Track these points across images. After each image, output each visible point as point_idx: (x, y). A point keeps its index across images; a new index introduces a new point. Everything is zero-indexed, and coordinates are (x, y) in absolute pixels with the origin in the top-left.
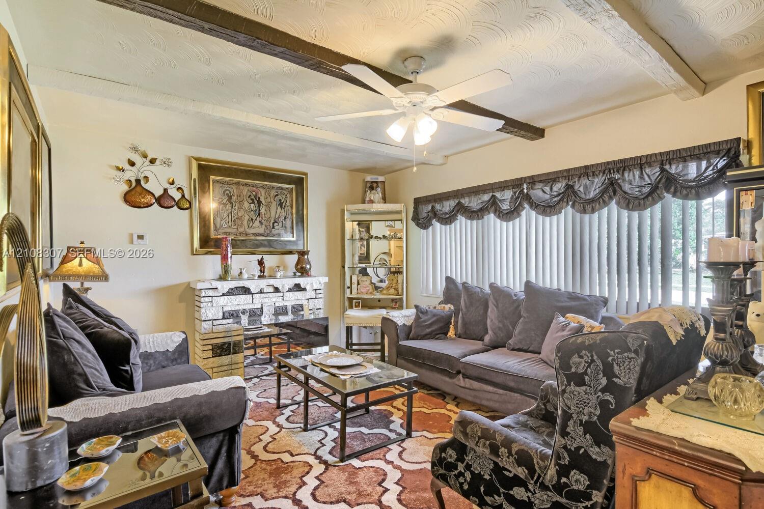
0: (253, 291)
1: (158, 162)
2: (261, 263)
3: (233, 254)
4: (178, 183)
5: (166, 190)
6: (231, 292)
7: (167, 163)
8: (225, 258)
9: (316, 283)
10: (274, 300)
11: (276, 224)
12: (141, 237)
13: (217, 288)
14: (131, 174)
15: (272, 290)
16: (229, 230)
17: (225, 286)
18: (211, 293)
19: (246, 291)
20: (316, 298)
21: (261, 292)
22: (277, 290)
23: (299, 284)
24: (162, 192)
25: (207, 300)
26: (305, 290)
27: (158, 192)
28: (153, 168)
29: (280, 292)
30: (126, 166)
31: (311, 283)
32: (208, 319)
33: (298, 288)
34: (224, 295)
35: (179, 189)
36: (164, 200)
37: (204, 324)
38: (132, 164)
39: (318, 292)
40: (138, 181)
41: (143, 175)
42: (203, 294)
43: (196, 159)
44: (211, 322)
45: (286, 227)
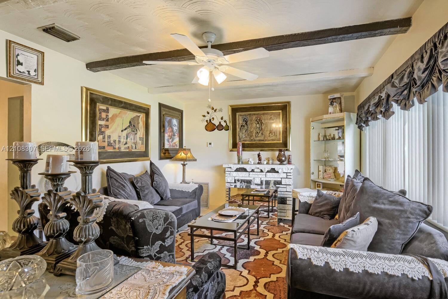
0: (248, 170)
1: (217, 111)
3: (243, 150)
4: (224, 119)
5: (220, 122)
6: (237, 170)
7: (221, 110)
8: (238, 152)
9: (285, 169)
10: (260, 176)
11: (270, 134)
12: (210, 144)
13: (231, 168)
14: (208, 118)
15: (259, 171)
16: (245, 139)
17: (235, 167)
18: (229, 170)
19: (245, 170)
20: (287, 178)
21: (253, 171)
22: (262, 171)
23: (274, 169)
24: (218, 123)
25: (228, 173)
26: (278, 172)
27: (217, 124)
28: (215, 113)
29: (263, 172)
30: (206, 114)
31: (283, 169)
32: (228, 182)
33: (273, 171)
34: (235, 171)
35: (225, 121)
36: (220, 127)
37: (227, 184)
38: (208, 113)
39: (288, 174)
40: (210, 120)
41: (212, 117)
42: (226, 170)
43: (231, 106)
44: (229, 184)
45: (276, 136)
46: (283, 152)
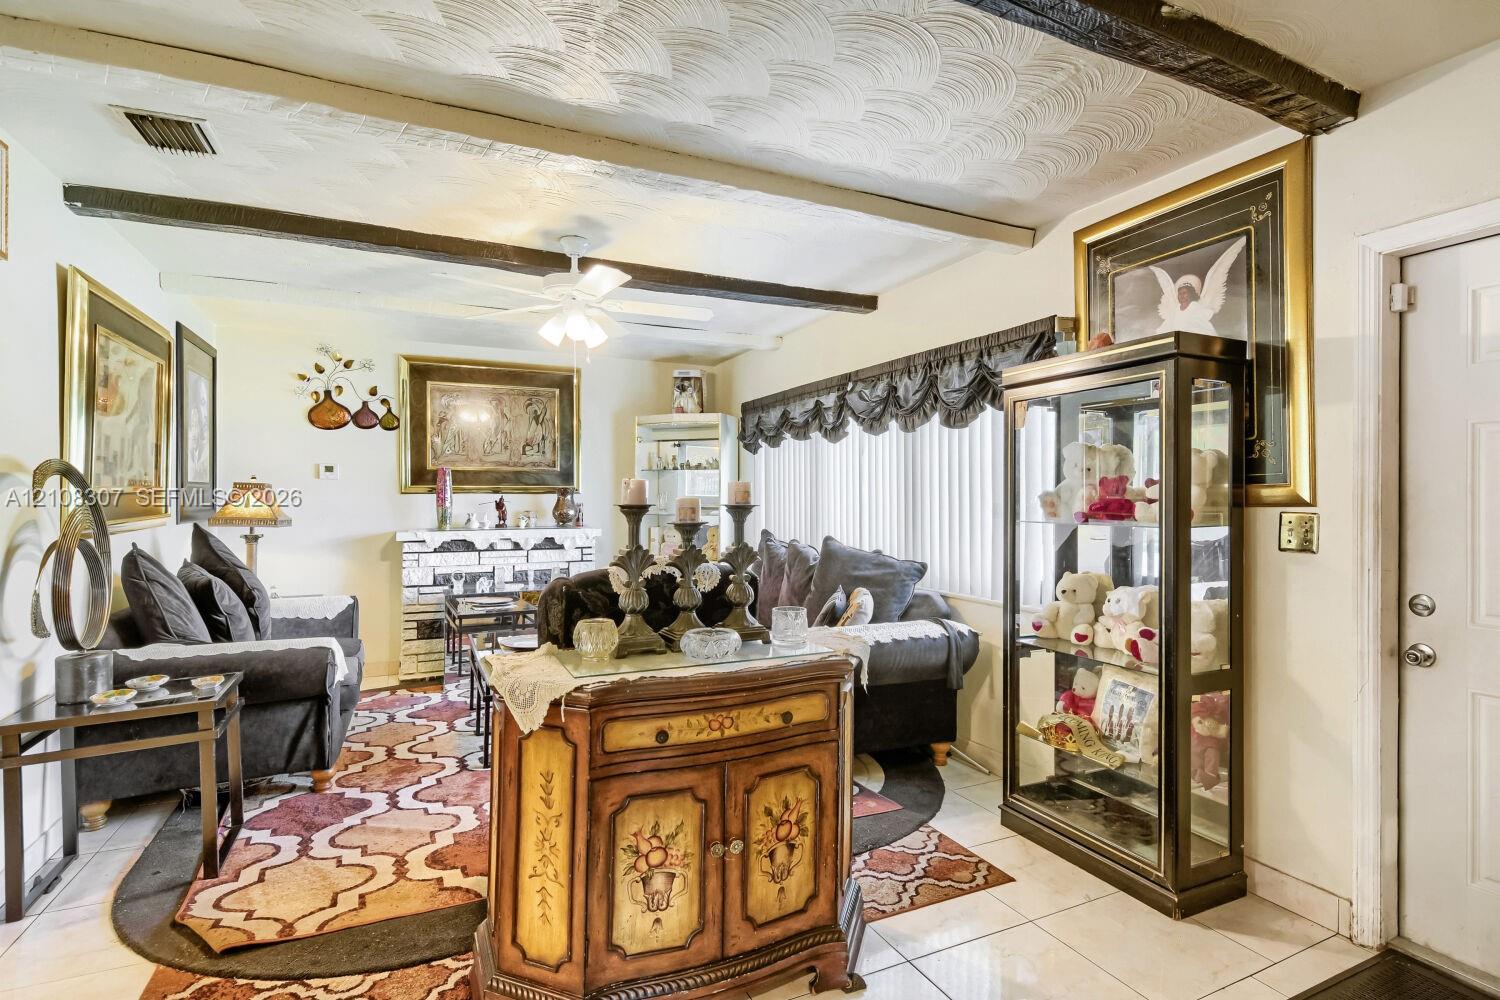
0: (478, 546)
1: (354, 366)
2: (500, 505)
4: (381, 394)
5: (365, 404)
6: (444, 548)
7: (367, 366)
8: (441, 501)
9: (581, 537)
10: (513, 561)
11: (527, 448)
12: (329, 469)
13: (424, 541)
14: (319, 384)
15: (509, 546)
16: (454, 457)
17: (436, 539)
18: (416, 547)
19: (468, 546)
20: (582, 560)
21: (492, 548)
22: (517, 546)
23: (553, 538)
24: (359, 406)
25: (411, 557)
26: (561, 547)
27: (355, 407)
28: (347, 373)
29: (522, 549)
30: (312, 373)
31: (574, 538)
32: (413, 584)
33: (550, 544)
34: (435, 551)
35: (384, 401)
36: (363, 418)
37: (407, 592)
38: (320, 370)
39: (585, 551)
40: (328, 393)
41: (335, 385)
42: (406, 549)
43: (407, 358)
44: (416, 589)
45: (544, 452)
46: (569, 497)
